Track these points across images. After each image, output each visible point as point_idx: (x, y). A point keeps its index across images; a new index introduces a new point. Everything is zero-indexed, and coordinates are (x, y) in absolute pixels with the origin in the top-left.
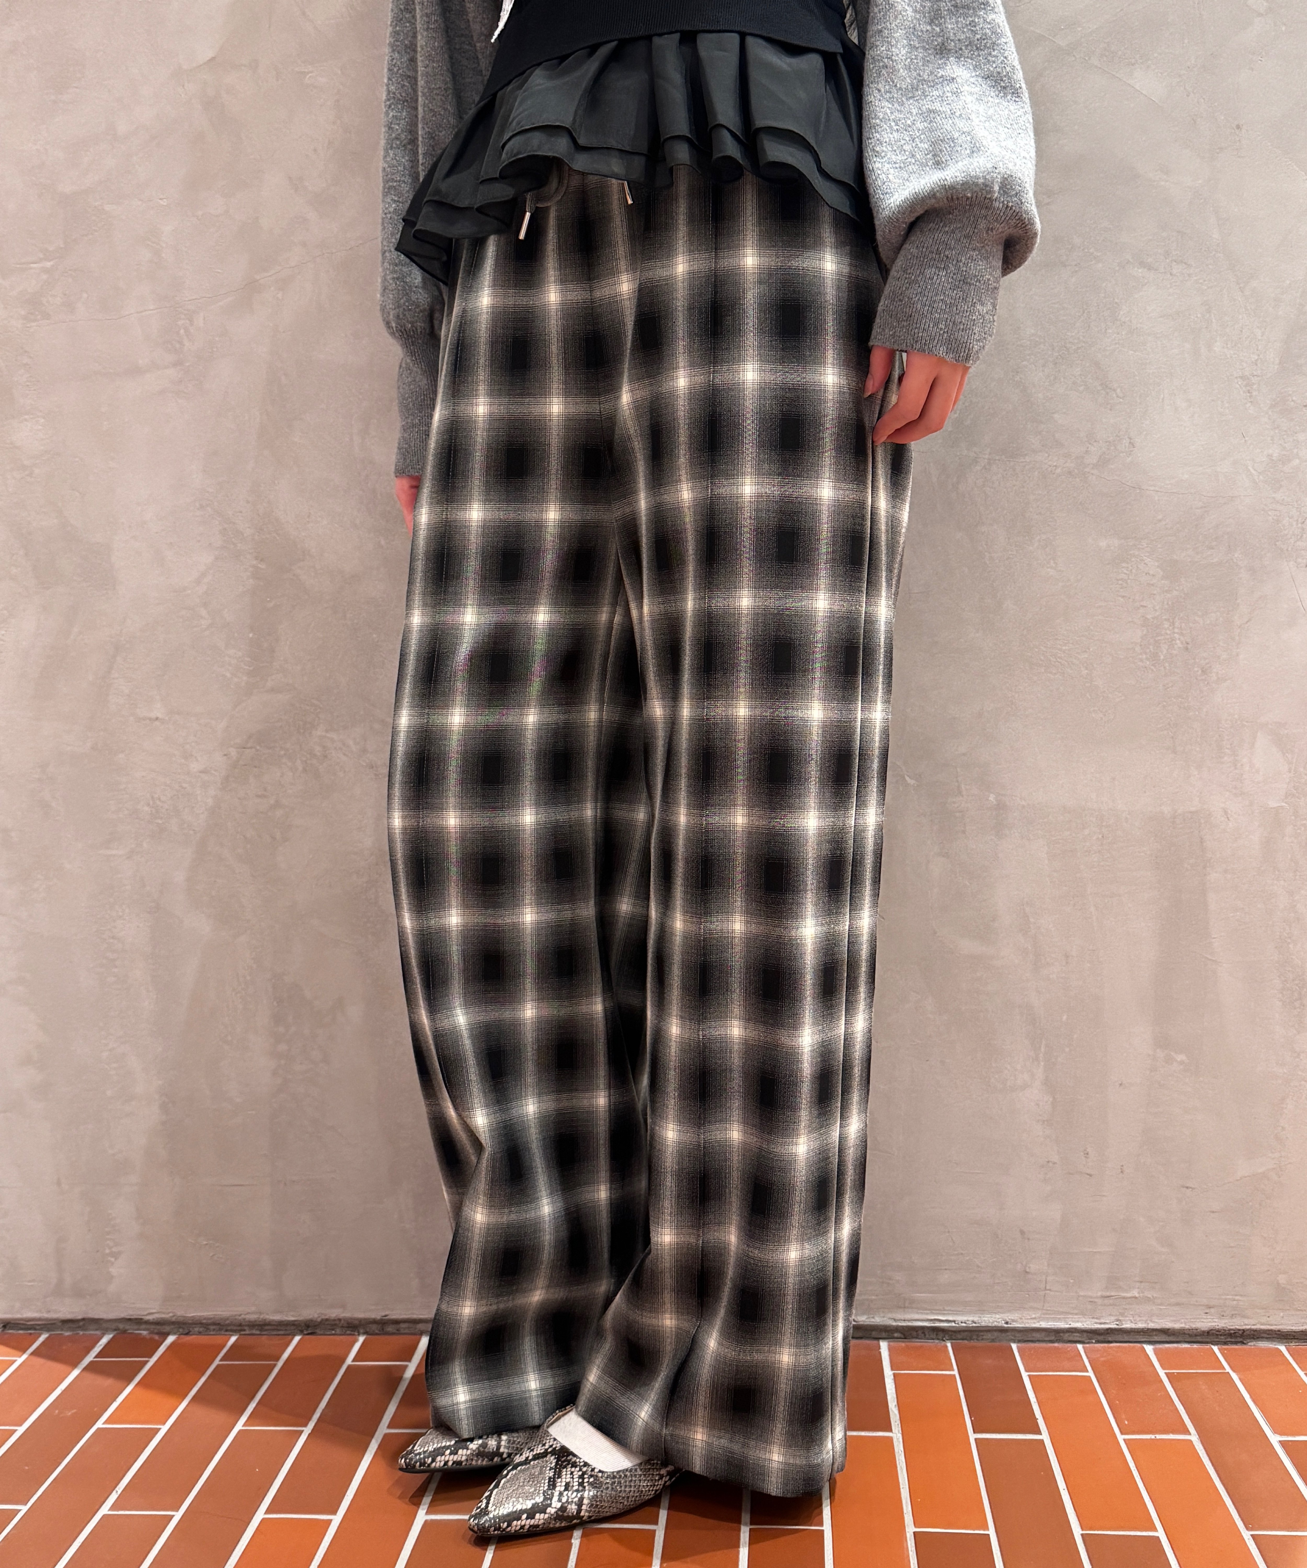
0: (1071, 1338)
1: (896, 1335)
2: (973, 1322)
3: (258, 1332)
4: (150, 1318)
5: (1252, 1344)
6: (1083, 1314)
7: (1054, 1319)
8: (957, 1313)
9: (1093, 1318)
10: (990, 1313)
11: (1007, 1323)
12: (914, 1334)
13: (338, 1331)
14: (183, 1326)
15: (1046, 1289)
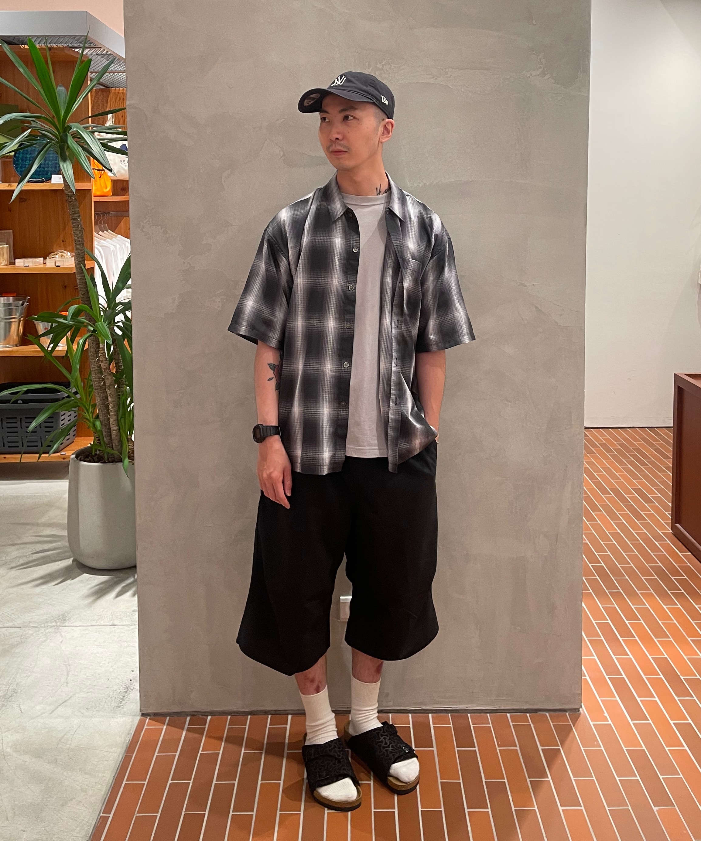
0: (486, 712)
1: (434, 712)
2: (457, 708)
3: (236, 715)
4: (201, 711)
5: (539, 713)
6: (490, 705)
7: (481, 706)
8: (452, 705)
9: (492, 706)
10: (461, 705)
11: (467, 708)
12: (440, 711)
13: (262, 714)
14: (212, 714)
15: (478, 697)
